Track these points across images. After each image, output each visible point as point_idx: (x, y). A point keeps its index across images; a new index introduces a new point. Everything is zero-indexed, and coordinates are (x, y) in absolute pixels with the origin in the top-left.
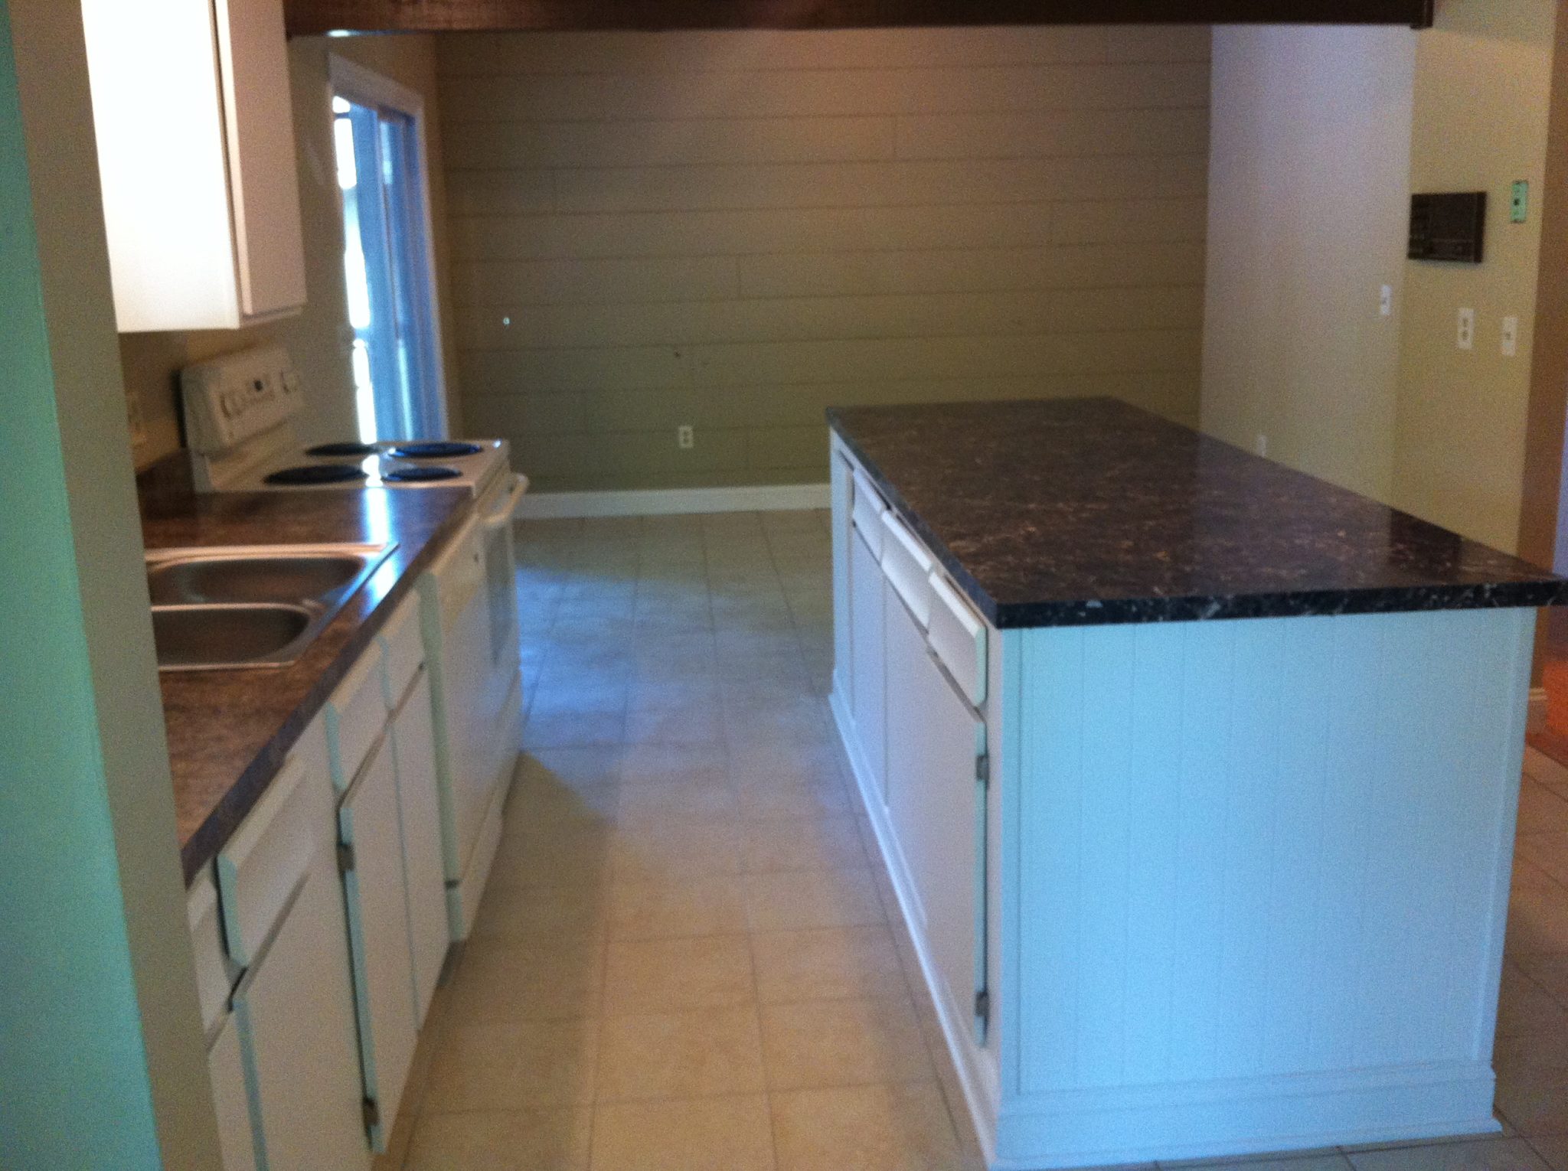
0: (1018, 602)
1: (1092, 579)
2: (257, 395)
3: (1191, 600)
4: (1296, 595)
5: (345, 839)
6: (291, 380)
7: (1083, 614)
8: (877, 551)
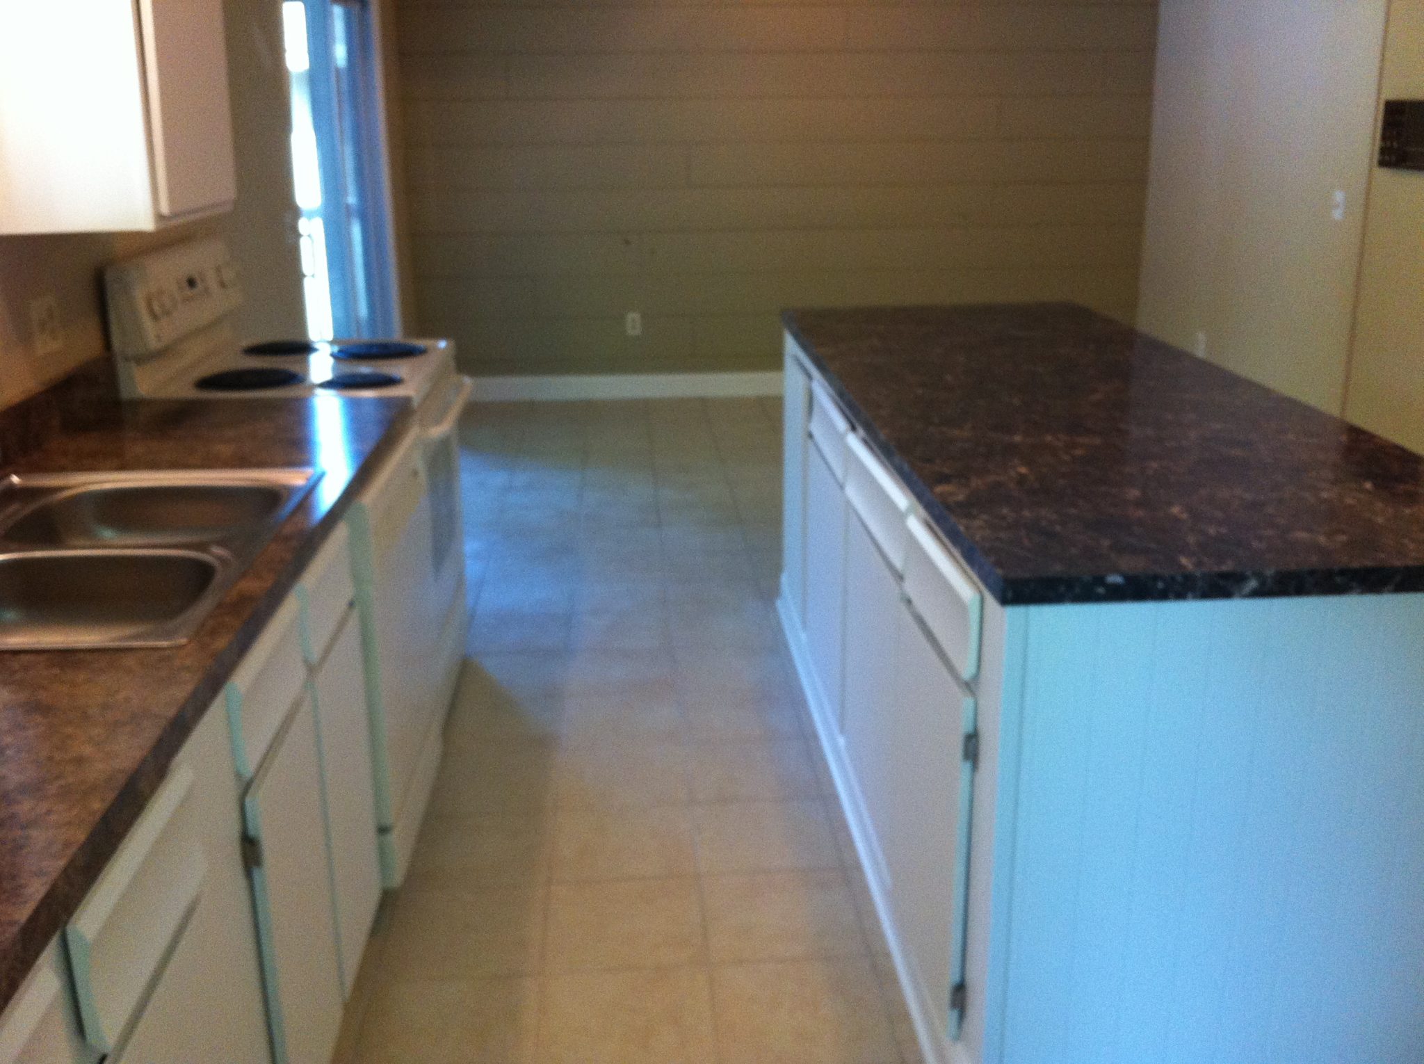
0: (1027, 575)
1: (1106, 543)
2: (188, 292)
3: (1225, 576)
4: (1343, 572)
5: (252, 832)
6: (229, 275)
7: (1101, 590)
8: (839, 473)
